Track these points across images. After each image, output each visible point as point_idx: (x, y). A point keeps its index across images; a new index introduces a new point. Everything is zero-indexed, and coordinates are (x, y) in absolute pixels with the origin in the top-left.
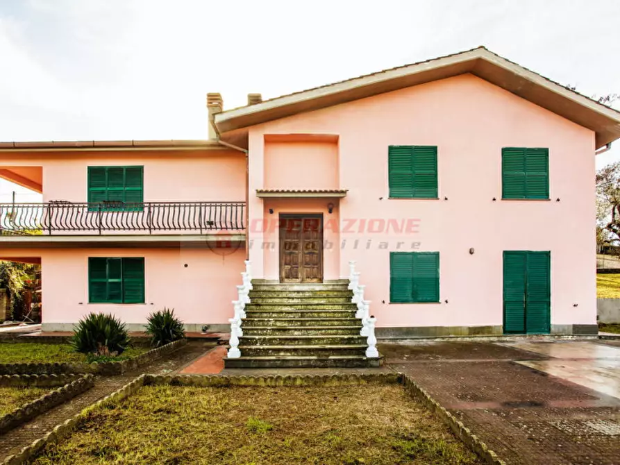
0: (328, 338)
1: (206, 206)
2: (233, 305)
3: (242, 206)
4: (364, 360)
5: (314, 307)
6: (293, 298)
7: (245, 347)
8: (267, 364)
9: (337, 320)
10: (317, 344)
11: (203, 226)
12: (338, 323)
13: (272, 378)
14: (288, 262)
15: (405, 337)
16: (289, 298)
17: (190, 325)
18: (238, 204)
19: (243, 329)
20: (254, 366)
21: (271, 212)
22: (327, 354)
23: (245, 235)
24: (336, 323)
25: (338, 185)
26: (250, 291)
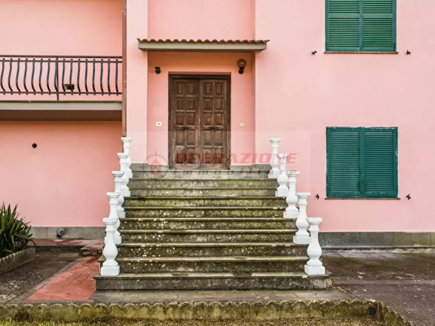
0: (248, 247)
1: (64, 62)
2: (109, 198)
3: (117, 62)
4: (305, 279)
5: (223, 202)
6: (191, 190)
7: (126, 259)
8: (160, 285)
9: (258, 221)
10: (231, 255)
11: (61, 90)
12: (260, 225)
13: (174, 307)
14: (180, 141)
15: (349, 247)
16: (185, 189)
17: (39, 229)
18: (111, 60)
19: (122, 234)
20: (141, 287)
21: (158, 71)
22: (247, 270)
23: (120, 102)
24: (255, 225)
25: (253, 34)
26: (130, 180)
